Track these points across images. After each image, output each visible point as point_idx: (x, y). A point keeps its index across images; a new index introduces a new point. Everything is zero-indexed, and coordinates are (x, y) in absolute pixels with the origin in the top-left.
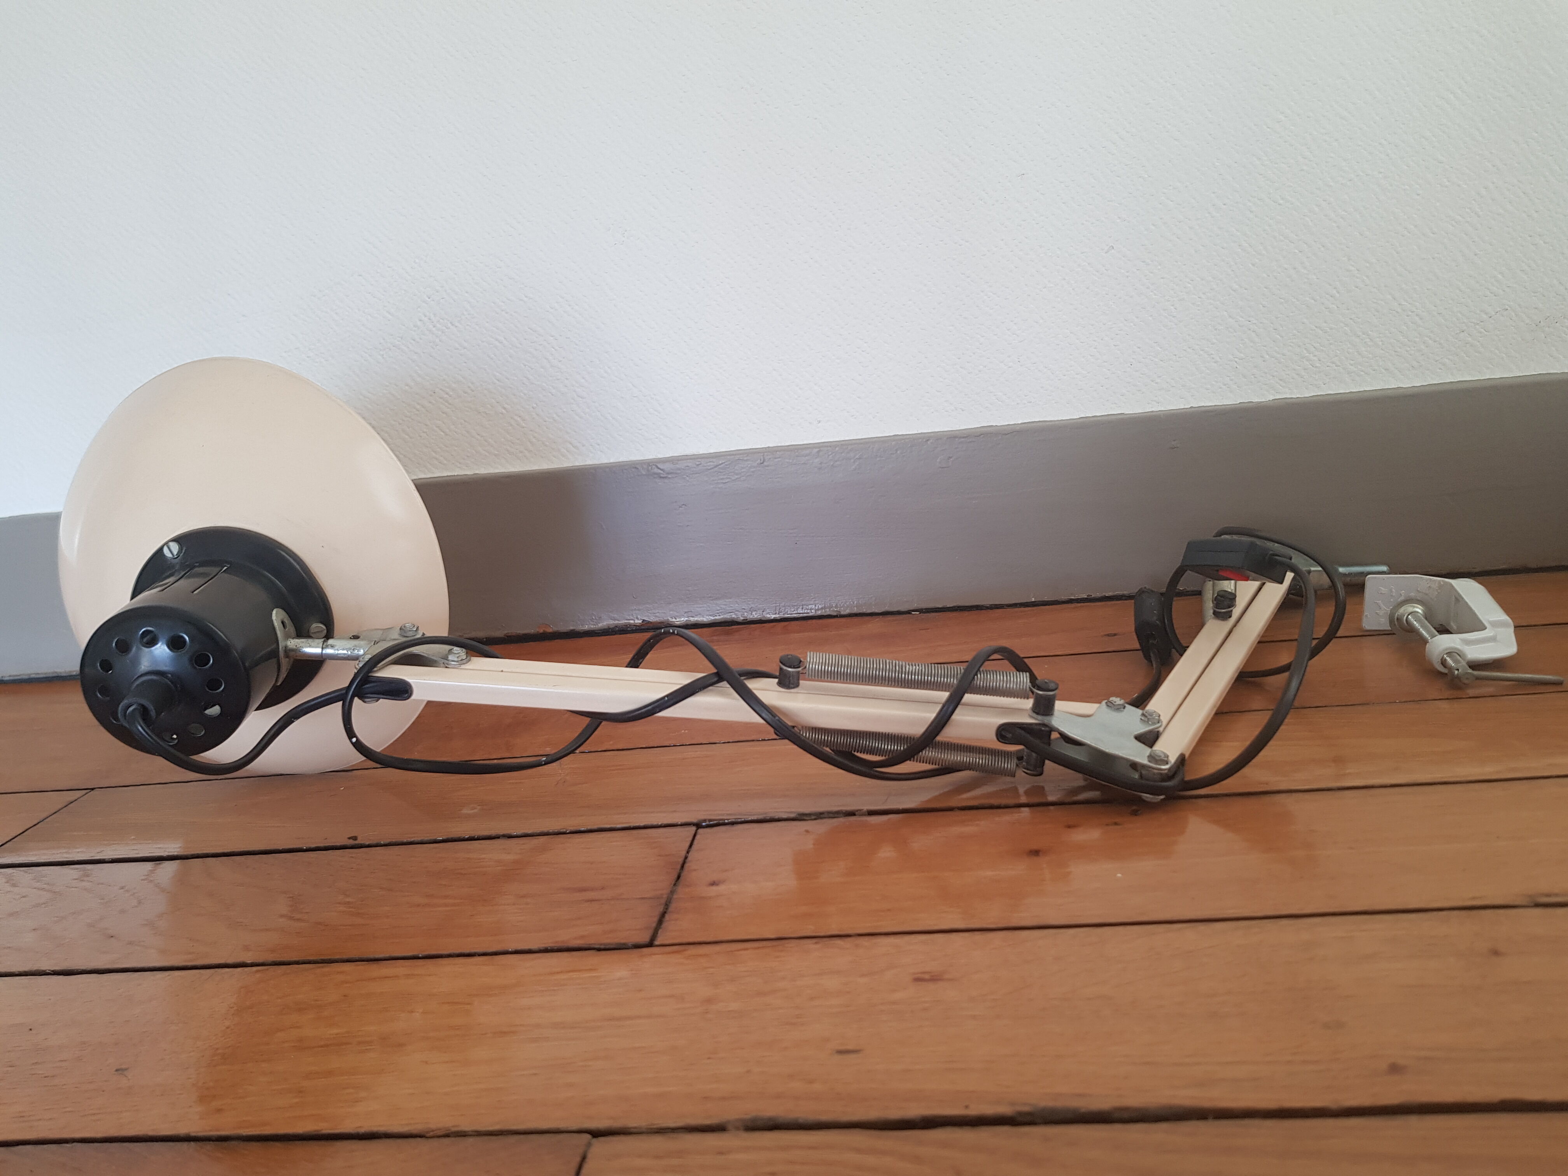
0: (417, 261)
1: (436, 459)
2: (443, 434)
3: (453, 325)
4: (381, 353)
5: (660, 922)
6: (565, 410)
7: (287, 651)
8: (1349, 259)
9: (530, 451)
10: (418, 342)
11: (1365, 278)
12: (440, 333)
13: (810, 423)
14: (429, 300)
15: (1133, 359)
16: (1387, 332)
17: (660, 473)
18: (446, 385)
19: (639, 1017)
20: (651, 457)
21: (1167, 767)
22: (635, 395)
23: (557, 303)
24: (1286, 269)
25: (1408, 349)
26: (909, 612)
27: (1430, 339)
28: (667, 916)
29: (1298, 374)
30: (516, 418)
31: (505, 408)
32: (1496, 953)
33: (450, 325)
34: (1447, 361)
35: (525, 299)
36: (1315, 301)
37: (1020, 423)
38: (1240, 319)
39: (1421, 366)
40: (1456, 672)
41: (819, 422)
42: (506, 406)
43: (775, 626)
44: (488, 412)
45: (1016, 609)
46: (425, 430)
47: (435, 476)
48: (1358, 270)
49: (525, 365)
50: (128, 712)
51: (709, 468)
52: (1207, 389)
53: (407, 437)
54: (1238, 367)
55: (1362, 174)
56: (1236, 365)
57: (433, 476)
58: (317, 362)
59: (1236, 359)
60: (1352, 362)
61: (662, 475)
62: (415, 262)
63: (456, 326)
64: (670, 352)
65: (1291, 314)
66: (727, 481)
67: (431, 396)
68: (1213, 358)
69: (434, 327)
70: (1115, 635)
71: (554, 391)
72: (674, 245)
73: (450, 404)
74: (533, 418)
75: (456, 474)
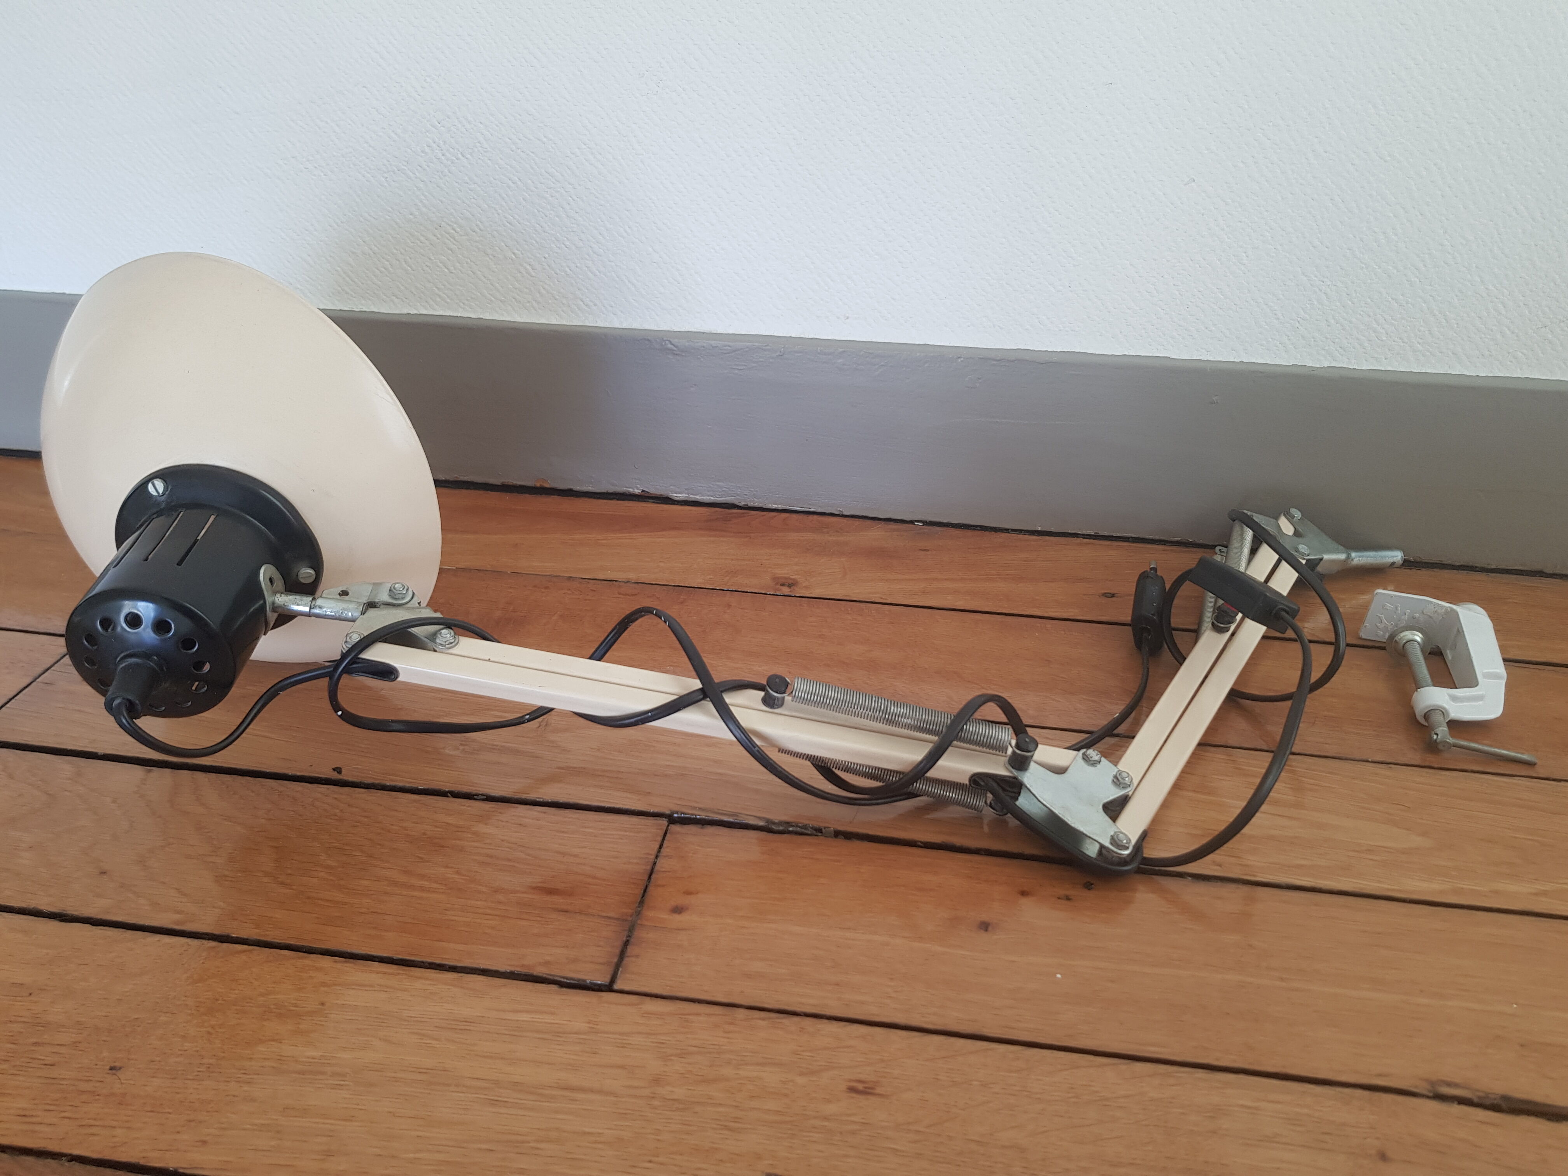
0: (428, 79)
1: (439, 296)
2: (447, 271)
3: (463, 156)
4: (385, 175)
5: (622, 954)
6: (578, 265)
7: (275, 608)
8: (1445, 232)
9: (538, 303)
10: (424, 169)
11: (1458, 255)
12: (449, 163)
13: (838, 318)
14: (439, 125)
15: (1191, 302)
16: (1466, 315)
17: (673, 350)
18: (453, 219)
19: (592, 1091)
20: (665, 328)
21: (1126, 852)
22: (655, 261)
23: (579, 148)
24: (1375, 232)
25: (1483, 336)
26: (912, 522)
27: (1509, 330)
28: (630, 949)
29: (1360, 345)
30: (525, 265)
31: (514, 253)
32: (1383, 1157)
33: (460, 156)
34: (1520, 354)
35: (545, 140)
36: (1398, 271)
37: (1059, 351)
38: (1314, 278)
39: (1490, 355)
40: (1435, 737)
41: (848, 318)
42: (516, 252)
43: (775, 516)
44: (496, 255)
45: (1020, 536)
46: (428, 264)
47: (437, 313)
48: (1452, 246)
49: (538, 211)
50: (114, 705)
51: (725, 352)
52: (1262, 345)
53: (409, 268)
54: (1300, 327)
55: (1483, 141)
56: (1297, 324)
57: (435, 314)
58: (315, 175)
59: (1299, 319)
60: (1421, 341)
61: (675, 352)
62: (425, 80)
63: (467, 159)
64: (696, 220)
65: (1369, 281)
66: (742, 368)
67: (436, 229)
68: (1275, 314)
69: (443, 155)
70: (1113, 596)
71: (568, 243)
72: (713, 104)
73: (457, 241)
74: (544, 269)
75: (459, 315)
